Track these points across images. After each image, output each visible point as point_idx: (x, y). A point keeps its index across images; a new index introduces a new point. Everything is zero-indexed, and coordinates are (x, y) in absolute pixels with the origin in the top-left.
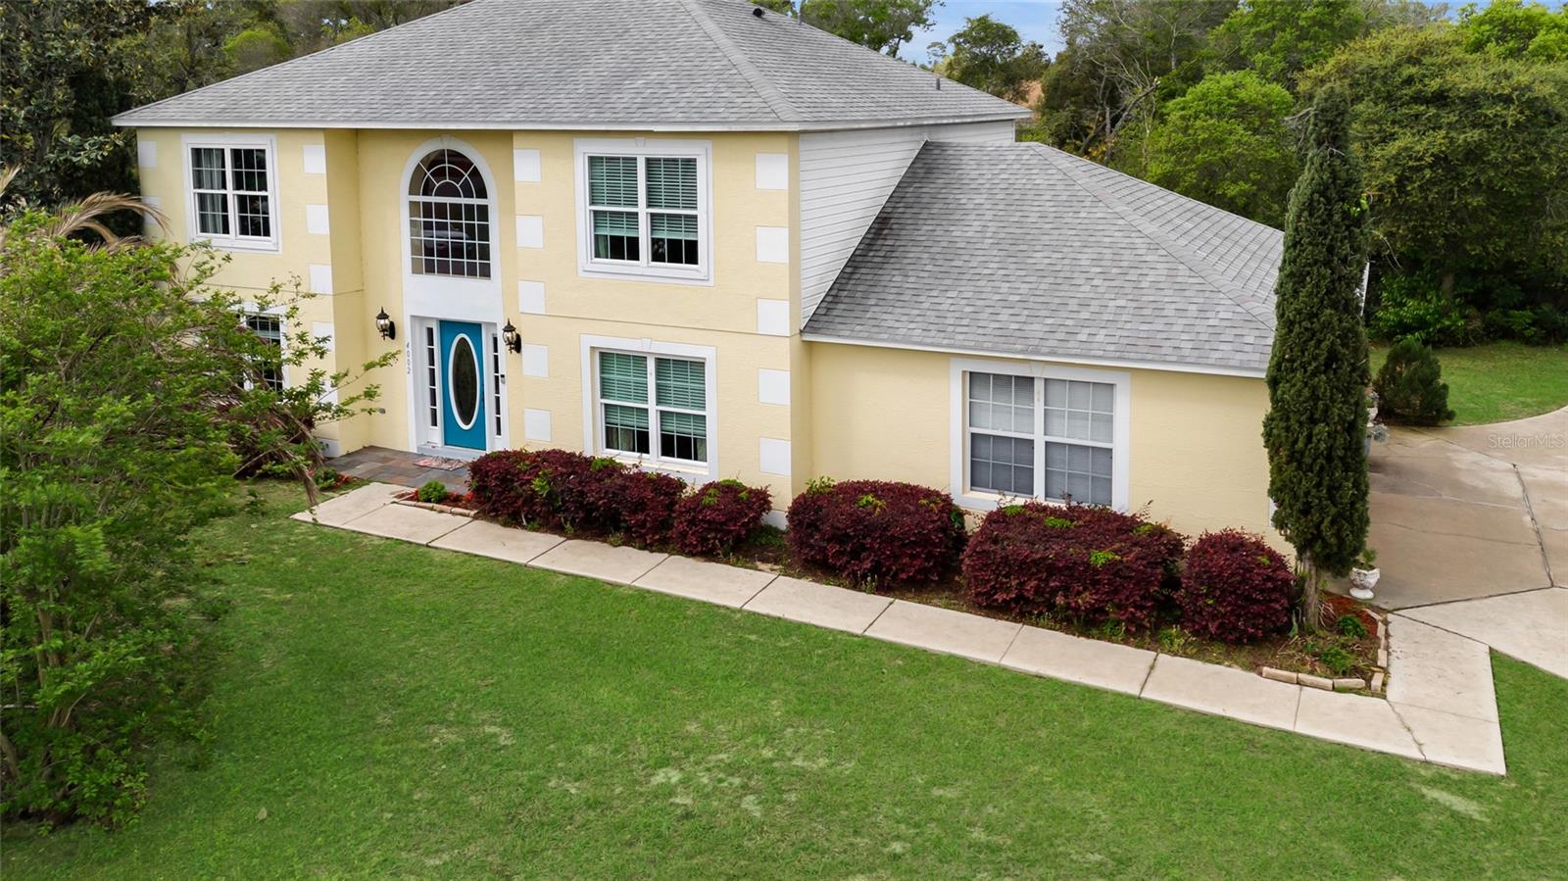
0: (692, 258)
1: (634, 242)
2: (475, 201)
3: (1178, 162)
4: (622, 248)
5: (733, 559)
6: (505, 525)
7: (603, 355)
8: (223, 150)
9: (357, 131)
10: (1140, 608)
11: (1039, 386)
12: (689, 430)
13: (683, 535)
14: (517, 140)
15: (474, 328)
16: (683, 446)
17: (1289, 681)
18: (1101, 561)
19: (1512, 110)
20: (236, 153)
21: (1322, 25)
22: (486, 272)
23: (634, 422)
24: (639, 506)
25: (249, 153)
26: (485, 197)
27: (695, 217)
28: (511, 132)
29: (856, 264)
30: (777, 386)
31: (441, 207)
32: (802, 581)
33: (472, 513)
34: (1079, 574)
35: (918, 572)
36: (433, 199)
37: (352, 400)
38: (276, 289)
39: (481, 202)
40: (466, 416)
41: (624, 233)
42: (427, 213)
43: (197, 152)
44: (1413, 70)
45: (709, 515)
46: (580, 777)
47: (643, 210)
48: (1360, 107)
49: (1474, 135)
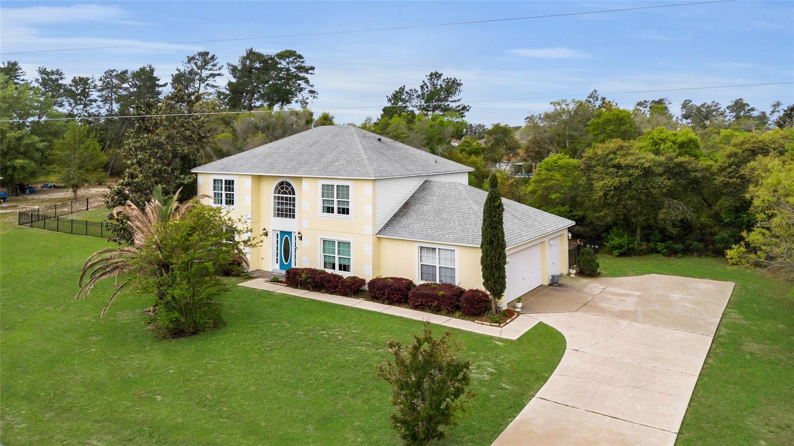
0: (348, 213)
1: (333, 208)
2: (292, 196)
3: (536, 186)
4: (330, 210)
5: (353, 297)
6: (294, 288)
7: (324, 240)
8: (222, 180)
9: (260, 176)
10: (449, 306)
11: (437, 250)
12: (346, 263)
13: (340, 289)
14: (303, 179)
15: (290, 233)
16: (344, 268)
17: (480, 324)
18: (441, 294)
19: (638, 171)
20: (226, 181)
21: (614, 132)
22: (294, 217)
23: (331, 261)
24: (329, 281)
25: (230, 181)
27: (349, 202)
28: (302, 177)
29: (395, 216)
30: (369, 250)
31: (282, 198)
32: (370, 302)
33: (286, 285)
34: (435, 297)
35: (399, 299)
36: (280, 195)
37: (258, 243)
38: (242, 217)
39: (294, 196)
40: (286, 260)
41: (330, 206)
42: (279, 199)
43: (215, 180)
45: (347, 284)
46: (303, 331)
47: (335, 200)
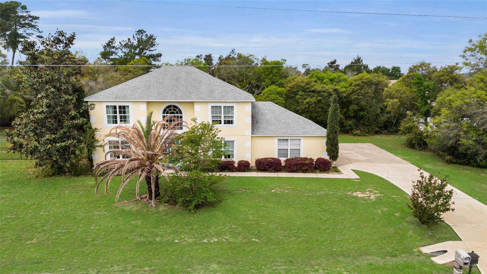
0: (232, 123)
1: (220, 121)
2: (179, 115)
4: (218, 122)
8: (116, 106)
9: (148, 102)
11: (289, 140)
12: (230, 153)
14: (195, 104)
17: (333, 174)
18: (308, 162)
19: (326, 94)
20: (120, 107)
25: (124, 106)
26: (182, 114)
27: (233, 116)
28: (194, 102)
29: (253, 124)
30: (248, 143)
31: (170, 117)
34: (305, 165)
36: (169, 115)
41: (219, 119)
43: (107, 106)
44: (308, 86)
47: (222, 115)
48: (299, 93)
49: (320, 98)
